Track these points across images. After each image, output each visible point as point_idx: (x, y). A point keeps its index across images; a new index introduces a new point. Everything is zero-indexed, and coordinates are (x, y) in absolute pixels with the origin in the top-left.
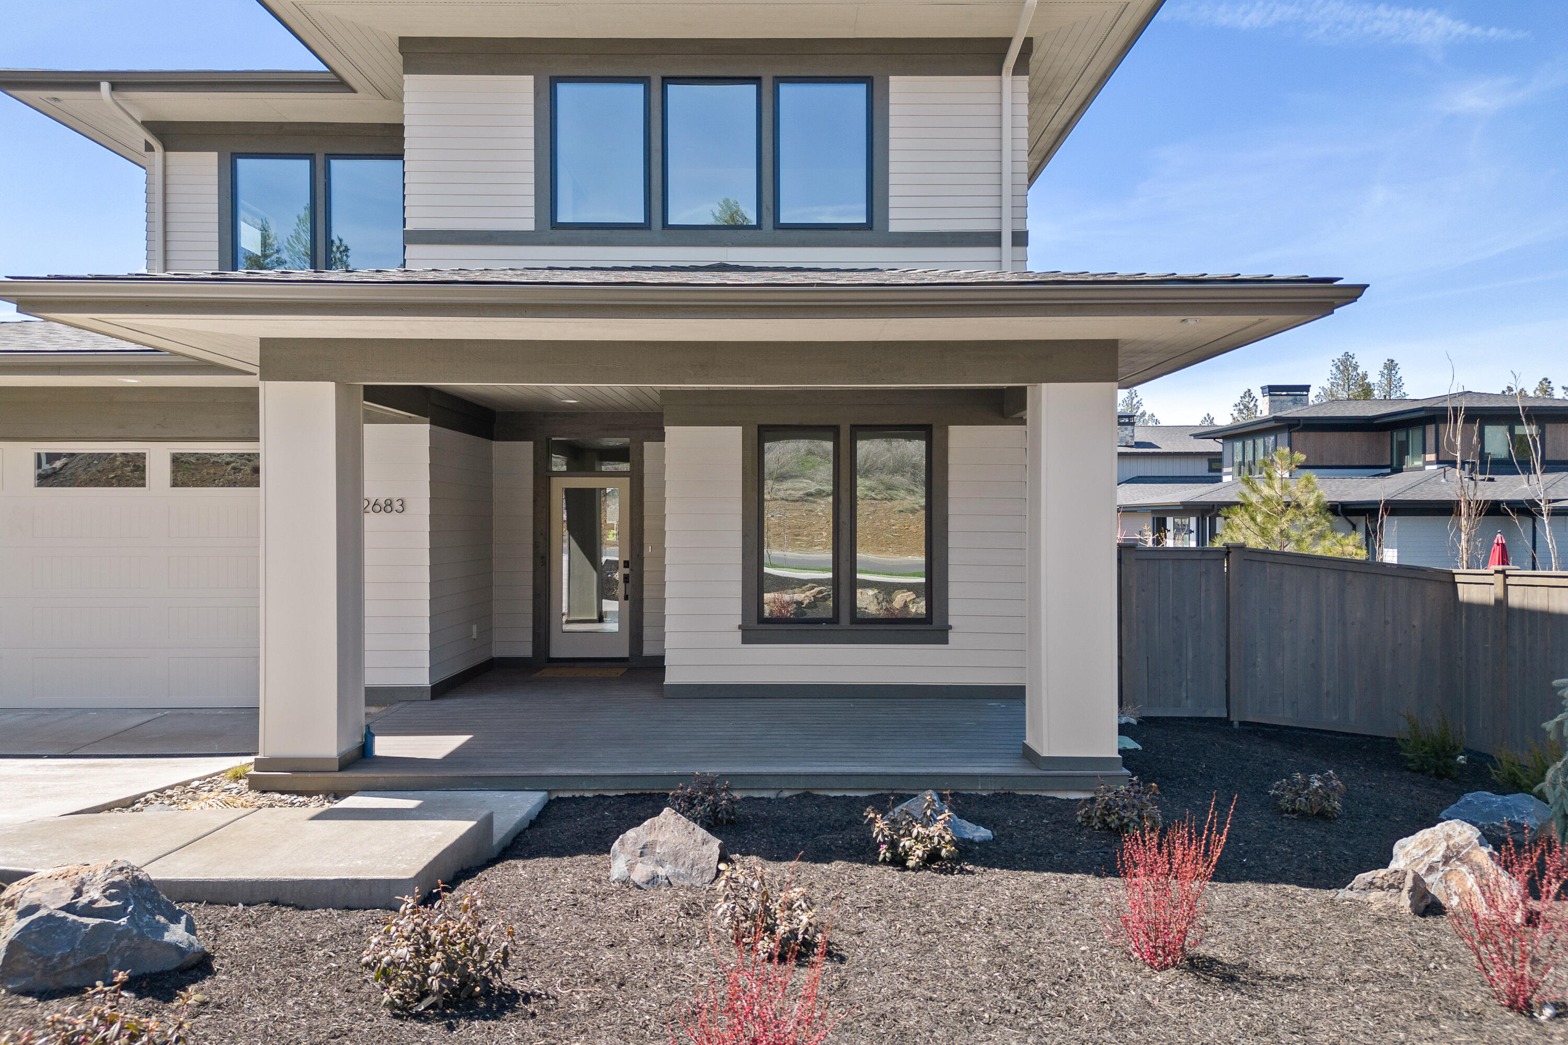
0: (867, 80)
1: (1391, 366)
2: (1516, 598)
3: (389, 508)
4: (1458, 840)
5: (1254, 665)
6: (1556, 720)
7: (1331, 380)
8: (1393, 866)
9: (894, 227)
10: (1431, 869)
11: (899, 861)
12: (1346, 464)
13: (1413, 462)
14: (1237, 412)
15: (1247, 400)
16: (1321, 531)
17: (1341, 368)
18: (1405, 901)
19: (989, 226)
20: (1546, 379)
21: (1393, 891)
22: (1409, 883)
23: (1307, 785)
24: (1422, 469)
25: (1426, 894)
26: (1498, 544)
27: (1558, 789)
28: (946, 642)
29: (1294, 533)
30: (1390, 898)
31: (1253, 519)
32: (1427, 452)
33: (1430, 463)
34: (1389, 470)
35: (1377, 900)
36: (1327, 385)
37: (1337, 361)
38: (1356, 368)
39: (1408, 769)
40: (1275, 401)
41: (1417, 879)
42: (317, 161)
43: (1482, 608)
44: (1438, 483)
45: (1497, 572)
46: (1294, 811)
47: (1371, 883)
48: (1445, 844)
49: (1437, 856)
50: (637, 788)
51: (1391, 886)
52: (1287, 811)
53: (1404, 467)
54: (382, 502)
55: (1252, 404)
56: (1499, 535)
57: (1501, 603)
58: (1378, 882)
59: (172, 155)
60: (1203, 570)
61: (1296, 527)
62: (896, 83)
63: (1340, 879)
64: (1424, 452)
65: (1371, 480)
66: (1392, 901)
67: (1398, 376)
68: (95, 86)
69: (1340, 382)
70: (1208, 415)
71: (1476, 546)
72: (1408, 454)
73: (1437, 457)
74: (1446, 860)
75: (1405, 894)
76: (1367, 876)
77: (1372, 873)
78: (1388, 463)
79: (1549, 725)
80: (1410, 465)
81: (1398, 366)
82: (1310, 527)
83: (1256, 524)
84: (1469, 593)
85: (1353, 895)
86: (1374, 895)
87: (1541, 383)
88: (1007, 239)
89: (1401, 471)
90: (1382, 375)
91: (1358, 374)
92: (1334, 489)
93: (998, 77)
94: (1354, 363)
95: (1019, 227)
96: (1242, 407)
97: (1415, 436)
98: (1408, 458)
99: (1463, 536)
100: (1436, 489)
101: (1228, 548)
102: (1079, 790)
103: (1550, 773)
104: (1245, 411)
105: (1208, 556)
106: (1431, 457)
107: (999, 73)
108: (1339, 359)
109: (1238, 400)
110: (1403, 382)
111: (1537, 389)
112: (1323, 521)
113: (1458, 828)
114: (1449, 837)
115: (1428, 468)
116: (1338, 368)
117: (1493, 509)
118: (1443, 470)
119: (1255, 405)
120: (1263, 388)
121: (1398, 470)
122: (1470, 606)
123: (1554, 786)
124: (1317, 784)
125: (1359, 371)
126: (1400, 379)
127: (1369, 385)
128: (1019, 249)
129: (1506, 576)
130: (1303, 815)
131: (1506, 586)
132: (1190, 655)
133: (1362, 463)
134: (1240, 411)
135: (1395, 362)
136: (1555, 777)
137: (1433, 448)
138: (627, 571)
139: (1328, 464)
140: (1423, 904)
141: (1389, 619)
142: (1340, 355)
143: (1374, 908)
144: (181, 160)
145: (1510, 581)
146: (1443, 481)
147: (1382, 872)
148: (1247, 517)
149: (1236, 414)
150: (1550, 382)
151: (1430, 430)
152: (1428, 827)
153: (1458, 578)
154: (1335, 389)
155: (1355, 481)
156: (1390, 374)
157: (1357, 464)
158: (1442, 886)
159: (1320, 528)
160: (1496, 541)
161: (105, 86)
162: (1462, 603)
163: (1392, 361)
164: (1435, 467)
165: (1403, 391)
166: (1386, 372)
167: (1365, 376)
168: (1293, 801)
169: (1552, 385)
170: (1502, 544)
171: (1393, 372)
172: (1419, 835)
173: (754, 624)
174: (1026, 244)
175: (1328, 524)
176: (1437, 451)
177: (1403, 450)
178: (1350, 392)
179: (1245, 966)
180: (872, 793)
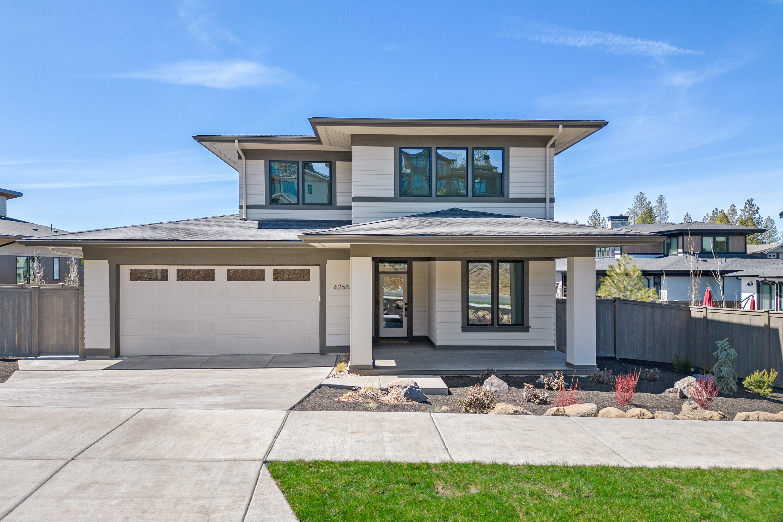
0: (503, 149)
1: (661, 198)
2: (710, 316)
3: (347, 288)
4: (691, 381)
5: (624, 339)
6: (717, 352)
7: (634, 205)
8: (675, 387)
9: (511, 196)
10: (684, 388)
11: (551, 389)
12: (645, 252)
13: (673, 252)
14: (590, 220)
15: (595, 214)
16: (639, 287)
17: (639, 199)
18: (678, 395)
19: (542, 196)
20: (733, 205)
21: (675, 393)
22: (679, 391)
23: (649, 372)
24: (677, 255)
25: (683, 394)
26: (707, 291)
27: (717, 370)
28: (528, 331)
29: (629, 288)
30: (674, 395)
31: (613, 282)
32: (679, 248)
33: (680, 253)
34: (663, 255)
35: (671, 395)
36: (632, 208)
37: (636, 196)
38: (645, 200)
39: (675, 372)
40: (613, 223)
41: (681, 390)
42: (300, 164)
43: (699, 319)
44: (684, 262)
45: (704, 308)
46: (646, 379)
47: (670, 391)
48: (687, 382)
49: (686, 385)
50: (459, 374)
51: (675, 392)
52: (644, 379)
53: (669, 254)
54: (345, 286)
55: (598, 217)
56: (708, 288)
57: (705, 318)
58: (671, 391)
59: (248, 161)
60: (607, 306)
61: (630, 285)
62: (512, 150)
63: (662, 391)
64: (678, 248)
65: (655, 260)
66: (675, 395)
67: (665, 203)
68: (233, 141)
69: (638, 206)
70: (576, 220)
71: (698, 296)
72: (671, 249)
73: (683, 250)
74: (688, 386)
75: (678, 393)
76: (669, 390)
77: (670, 389)
78: (663, 252)
79: (714, 354)
80: (672, 253)
81: (665, 198)
82: (635, 285)
83: (614, 284)
84: (695, 314)
85: (665, 394)
86: (670, 394)
87: (731, 207)
88: (548, 200)
89: (668, 256)
90: (657, 202)
91: (646, 202)
92: (640, 264)
93: (545, 148)
94: (644, 197)
95: (552, 197)
96: (593, 218)
97: (674, 240)
98: (671, 251)
99: (693, 293)
100: (683, 265)
101: (615, 299)
102: (585, 374)
103: (715, 366)
104: (594, 220)
105: (609, 302)
106: (680, 250)
107: (545, 147)
108: (637, 195)
109: (591, 215)
110: (667, 206)
111: (729, 210)
112: (640, 283)
113: (691, 378)
114: (689, 380)
115: (679, 255)
116: (637, 199)
117: (706, 274)
118: (685, 256)
119: (599, 217)
120: (608, 217)
121: (666, 255)
122: (695, 319)
123: (715, 369)
124: (652, 371)
125: (647, 201)
126: (665, 204)
127: (651, 208)
128: (551, 204)
129: (707, 309)
130: (649, 380)
131: (707, 312)
132: (602, 336)
133: (651, 252)
134: (592, 220)
135: (663, 196)
136: (716, 368)
137: (682, 247)
138: (406, 306)
139: (637, 252)
140: (682, 396)
141: (669, 323)
142: (638, 193)
143: (670, 397)
144: (251, 162)
145: (708, 311)
146: (686, 261)
147: (672, 389)
148: (611, 281)
149: (590, 221)
150: (735, 207)
151: (680, 238)
152: (683, 378)
153: (691, 309)
154: (636, 209)
155: (649, 261)
156: (661, 202)
157: (649, 252)
158: (687, 392)
159: (639, 285)
160: (707, 290)
161: (236, 141)
162: (693, 317)
163: (662, 196)
164: (682, 255)
165: (667, 210)
166: (659, 201)
167: (649, 203)
168: (646, 376)
169: (736, 208)
170: (709, 291)
171: (662, 201)
172: (681, 380)
173: (466, 326)
174: (554, 202)
175: (642, 284)
176: (683, 248)
177: (669, 247)
178: (643, 211)
179: (643, 405)
180: (526, 376)
